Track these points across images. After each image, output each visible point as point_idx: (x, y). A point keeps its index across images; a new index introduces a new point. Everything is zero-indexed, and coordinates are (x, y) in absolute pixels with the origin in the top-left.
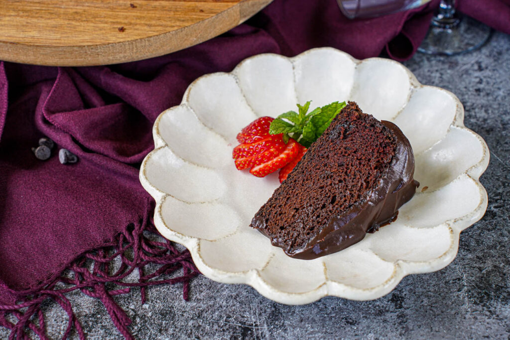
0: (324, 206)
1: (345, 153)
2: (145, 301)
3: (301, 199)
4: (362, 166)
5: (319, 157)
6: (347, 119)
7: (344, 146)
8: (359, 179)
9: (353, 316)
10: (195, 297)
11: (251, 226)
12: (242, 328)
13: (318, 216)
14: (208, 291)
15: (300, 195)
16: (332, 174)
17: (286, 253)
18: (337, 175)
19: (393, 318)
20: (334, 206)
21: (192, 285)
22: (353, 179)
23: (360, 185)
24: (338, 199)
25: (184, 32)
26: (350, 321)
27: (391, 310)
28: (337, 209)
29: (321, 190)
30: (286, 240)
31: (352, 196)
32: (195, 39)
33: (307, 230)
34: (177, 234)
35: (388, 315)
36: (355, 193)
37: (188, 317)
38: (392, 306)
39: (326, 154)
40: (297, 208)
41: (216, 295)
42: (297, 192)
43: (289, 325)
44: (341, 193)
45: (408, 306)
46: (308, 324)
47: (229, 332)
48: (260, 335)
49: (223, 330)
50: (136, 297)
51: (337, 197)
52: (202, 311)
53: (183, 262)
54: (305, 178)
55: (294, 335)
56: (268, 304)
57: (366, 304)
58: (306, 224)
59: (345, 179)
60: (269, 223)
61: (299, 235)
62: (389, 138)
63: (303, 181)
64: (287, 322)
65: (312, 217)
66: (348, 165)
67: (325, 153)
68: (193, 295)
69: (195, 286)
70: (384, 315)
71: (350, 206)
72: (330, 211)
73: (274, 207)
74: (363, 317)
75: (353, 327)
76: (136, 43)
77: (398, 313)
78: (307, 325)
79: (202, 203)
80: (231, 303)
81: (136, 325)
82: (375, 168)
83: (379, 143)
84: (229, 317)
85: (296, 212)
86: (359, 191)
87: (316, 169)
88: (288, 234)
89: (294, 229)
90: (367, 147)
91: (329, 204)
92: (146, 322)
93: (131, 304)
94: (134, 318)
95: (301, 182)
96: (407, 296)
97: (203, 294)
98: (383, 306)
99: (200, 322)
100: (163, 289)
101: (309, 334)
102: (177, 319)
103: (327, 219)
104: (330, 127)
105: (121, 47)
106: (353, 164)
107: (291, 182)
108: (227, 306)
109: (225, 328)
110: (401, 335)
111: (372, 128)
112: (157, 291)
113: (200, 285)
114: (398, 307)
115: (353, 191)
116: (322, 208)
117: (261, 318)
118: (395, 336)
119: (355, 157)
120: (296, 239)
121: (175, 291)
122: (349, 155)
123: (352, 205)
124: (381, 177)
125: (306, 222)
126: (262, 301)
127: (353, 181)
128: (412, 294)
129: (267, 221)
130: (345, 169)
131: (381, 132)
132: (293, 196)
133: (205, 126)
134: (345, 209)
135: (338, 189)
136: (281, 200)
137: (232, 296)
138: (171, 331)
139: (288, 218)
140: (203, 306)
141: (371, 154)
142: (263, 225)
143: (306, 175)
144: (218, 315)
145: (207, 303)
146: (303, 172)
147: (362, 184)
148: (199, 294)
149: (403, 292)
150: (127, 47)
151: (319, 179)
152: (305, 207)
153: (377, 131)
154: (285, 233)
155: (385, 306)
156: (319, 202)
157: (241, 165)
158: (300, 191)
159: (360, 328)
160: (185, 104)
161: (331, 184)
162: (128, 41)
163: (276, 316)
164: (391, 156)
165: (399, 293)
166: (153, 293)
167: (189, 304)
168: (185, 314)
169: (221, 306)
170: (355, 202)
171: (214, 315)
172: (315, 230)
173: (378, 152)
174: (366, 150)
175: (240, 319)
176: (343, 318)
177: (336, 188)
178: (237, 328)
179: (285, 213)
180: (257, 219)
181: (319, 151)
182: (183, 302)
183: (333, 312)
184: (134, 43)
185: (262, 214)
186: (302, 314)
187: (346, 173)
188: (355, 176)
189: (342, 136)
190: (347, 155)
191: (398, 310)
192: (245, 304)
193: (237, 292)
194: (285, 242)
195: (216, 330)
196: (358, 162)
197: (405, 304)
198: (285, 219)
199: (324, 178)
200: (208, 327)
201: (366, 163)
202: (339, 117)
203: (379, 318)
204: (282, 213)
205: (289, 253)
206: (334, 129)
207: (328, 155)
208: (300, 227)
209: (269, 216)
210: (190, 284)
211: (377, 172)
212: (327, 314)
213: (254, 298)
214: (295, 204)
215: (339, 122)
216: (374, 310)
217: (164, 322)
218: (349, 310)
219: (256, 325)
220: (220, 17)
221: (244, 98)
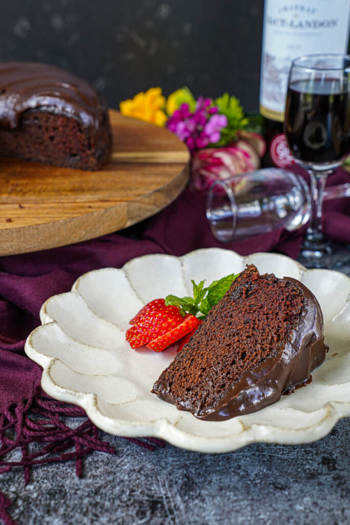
0: (234, 363)
1: (250, 310)
2: (29, 481)
3: (207, 358)
4: (270, 320)
5: (221, 317)
6: (248, 279)
7: (247, 304)
8: (268, 332)
9: (282, 481)
10: (90, 473)
11: (153, 392)
12: (150, 502)
13: (228, 373)
14: (106, 467)
15: (206, 355)
16: (239, 331)
17: (195, 416)
18: (245, 331)
19: (328, 480)
20: (245, 361)
21: (87, 462)
22: (263, 333)
23: (270, 338)
24: (248, 354)
25: (72, 223)
26: (279, 486)
27: (324, 472)
28: (248, 364)
29: (228, 347)
30: (195, 401)
31: (263, 350)
32: (84, 232)
33: (218, 387)
34: (69, 391)
35: (322, 479)
36: (266, 346)
37: (83, 495)
38: (324, 469)
39: (230, 314)
40: (204, 367)
41: (116, 470)
42: (202, 352)
43: (207, 495)
44: (251, 348)
45: (343, 468)
46: (230, 491)
47: (135, 507)
48: (172, 507)
49: (127, 506)
50: (18, 478)
51: (247, 353)
52: (100, 488)
53: (75, 438)
54: (209, 338)
55: (215, 504)
56: (178, 475)
57: (294, 469)
58: (215, 382)
59: (253, 334)
60: (173, 387)
61: (208, 394)
62: (295, 291)
63: (207, 341)
64: (204, 492)
65: (222, 374)
66: (254, 321)
67: (228, 313)
68: (88, 472)
69: (90, 463)
70: (318, 478)
71: (262, 360)
72: (241, 367)
73: (178, 370)
74: (294, 481)
75: (284, 492)
76: (24, 230)
77: (332, 475)
78: (228, 494)
79: (95, 376)
80: (134, 477)
81: (18, 507)
82: (285, 321)
83: (285, 296)
84: (132, 491)
85: (203, 371)
86: (271, 344)
87: (220, 329)
88: (196, 394)
89: (202, 389)
90: (272, 302)
91: (239, 360)
92: (30, 503)
93: (12, 486)
94: (16, 500)
95: (206, 342)
96: (338, 458)
97: (100, 470)
98: (314, 470)
99: (98, 499)
100: (51, 468)
101: (232, 502)
102: (69, 497)
103: (239, 375)
104: (230, 289)
105: (8, 234)
106: (260, 319)
107: (194, 344)
108: (130, 481)
109: (129, 503)
110: (342, 497)
111: (275, 284)
112: (44, 471)
113: (96, 461)
114: (331, 469)
115: (263, 344)
116: (231, 365)
117: (172, 489)
118: (337, 499)
119: (261, 313)
120: (205, 399)
121: (66, 470)
122: (255, 311)
123: (264, 359)
124: (292, 328)
125: (215, 379)
126: (171, 472)
127: (262, 336)
128: (344, 455)
129: (171, 384)
130: (252, 325)
131: (286, 287)
132: (198, 357)
133: (95, 314)
134: (257, 363)
135: (247, 345)
136: (184, 362)
137: (134, 470)
138: (61, 511)
139: (195, 379)
140: (100, 482)
141: (278, 308)
142: (167, 389)
143: (210, 336)
144: (119, 490)
145: (105, 479)
146: (206, 334)
147: (272, 337)
148: (96, 470)
149: (333, 454)
150: (15, 235)
151: (224, 338)
152: (212, 366)
153: (281, 285)
154: (192, 394)
155: (316, 469)
156: (228, 359)
157: (136, 342)
158: (205, 351)
159: (292, 492)
160: (74, 292)
161: (239, 341)
162: (16, 228)
163: (190, 486)
164: (300, 307)
165: (328, 456)
166: (38, 473)
167: (83, 481)
168: (78, 492)
169: (122, 481)
170: (268, 355)
171: (114, 490)
172: (227, 386)
173: (285, 306)
174: (272, 305)
175: (147, 492)
176: (270, 484)
177: (244, 344)
178: (144, 502)
179: (191, 374)
180: (160, 384)
181: (221, 313)
182: (76, 480)
183: (257, 478)
184: (22, 230)
185: (164, 378)
186: (221, 482)
187: (253, 329)
188: (264, 330)
189: (244, 296)
190: (252, 311)
191: (332, 472)
192: (152, 477)
193: (140, 465)
194: (193, 403)
195: (119, 506)
196: (265, 317)
197: (339, 466)
198: (191, 380)
199: (229, 336)
200: (107, 504)
201: (274, 316)
202: (239, 279)
203: (313, 481)
204: (187, 375)
205: (199, 415)
206: (234, 291)
207: (232, 315)
208: (209, 386)
209: (172, 379)
210: (84, 462)
211: (287, 324)
212: (250, 480)
213: (161, 470)
214: (200, 364)
215: (239, 284)
216: (305, 474)
217: (53, 502)
218: (275, 475)
219: (167, 498)
220: (109, 213)
221: (134, 292)
